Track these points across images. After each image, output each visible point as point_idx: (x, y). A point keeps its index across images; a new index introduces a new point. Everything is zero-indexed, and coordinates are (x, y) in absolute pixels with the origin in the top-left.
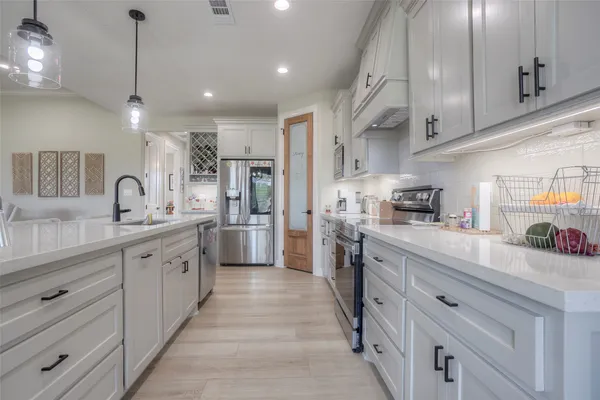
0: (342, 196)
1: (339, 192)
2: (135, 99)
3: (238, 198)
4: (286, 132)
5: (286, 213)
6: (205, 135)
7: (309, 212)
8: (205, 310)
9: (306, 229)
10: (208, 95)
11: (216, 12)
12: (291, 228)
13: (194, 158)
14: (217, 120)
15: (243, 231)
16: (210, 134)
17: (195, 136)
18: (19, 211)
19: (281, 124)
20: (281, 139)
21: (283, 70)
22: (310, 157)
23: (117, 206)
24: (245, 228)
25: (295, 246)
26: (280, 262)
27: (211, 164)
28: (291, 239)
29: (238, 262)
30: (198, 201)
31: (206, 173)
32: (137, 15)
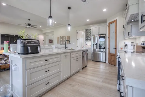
0: (126, 44)
1: (125, 42)
2: (69, 25)
3: (96, 45)
4: (109, 26)
5: (109, 49)
6: (89, 30)
7: (116, 49)
8: (84, 70)
9: (115, 53)
10: (88, 20)
11: (84, 2)
12: (110, 53)
13: (86, 35)
14: (91, 26)
15: (99, 53)
16: (88, 29)
17: (87, 30)
18: (57, 47)
19: (108, 24)
20: (108, 28)
21: (105, 10)
22: (116, 33)
23: (66, 46)
24: (99, 52)
25: (111, 58)
26: (107, 62)
27: (90, 36)
28: (110, 56)
29: (97, 61)
30: (87, 45)
31: (89, 39)
32: (69, 8)
